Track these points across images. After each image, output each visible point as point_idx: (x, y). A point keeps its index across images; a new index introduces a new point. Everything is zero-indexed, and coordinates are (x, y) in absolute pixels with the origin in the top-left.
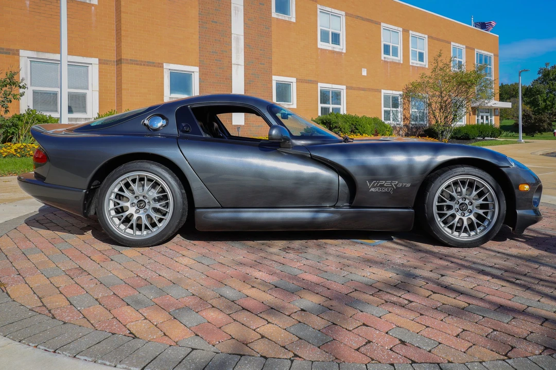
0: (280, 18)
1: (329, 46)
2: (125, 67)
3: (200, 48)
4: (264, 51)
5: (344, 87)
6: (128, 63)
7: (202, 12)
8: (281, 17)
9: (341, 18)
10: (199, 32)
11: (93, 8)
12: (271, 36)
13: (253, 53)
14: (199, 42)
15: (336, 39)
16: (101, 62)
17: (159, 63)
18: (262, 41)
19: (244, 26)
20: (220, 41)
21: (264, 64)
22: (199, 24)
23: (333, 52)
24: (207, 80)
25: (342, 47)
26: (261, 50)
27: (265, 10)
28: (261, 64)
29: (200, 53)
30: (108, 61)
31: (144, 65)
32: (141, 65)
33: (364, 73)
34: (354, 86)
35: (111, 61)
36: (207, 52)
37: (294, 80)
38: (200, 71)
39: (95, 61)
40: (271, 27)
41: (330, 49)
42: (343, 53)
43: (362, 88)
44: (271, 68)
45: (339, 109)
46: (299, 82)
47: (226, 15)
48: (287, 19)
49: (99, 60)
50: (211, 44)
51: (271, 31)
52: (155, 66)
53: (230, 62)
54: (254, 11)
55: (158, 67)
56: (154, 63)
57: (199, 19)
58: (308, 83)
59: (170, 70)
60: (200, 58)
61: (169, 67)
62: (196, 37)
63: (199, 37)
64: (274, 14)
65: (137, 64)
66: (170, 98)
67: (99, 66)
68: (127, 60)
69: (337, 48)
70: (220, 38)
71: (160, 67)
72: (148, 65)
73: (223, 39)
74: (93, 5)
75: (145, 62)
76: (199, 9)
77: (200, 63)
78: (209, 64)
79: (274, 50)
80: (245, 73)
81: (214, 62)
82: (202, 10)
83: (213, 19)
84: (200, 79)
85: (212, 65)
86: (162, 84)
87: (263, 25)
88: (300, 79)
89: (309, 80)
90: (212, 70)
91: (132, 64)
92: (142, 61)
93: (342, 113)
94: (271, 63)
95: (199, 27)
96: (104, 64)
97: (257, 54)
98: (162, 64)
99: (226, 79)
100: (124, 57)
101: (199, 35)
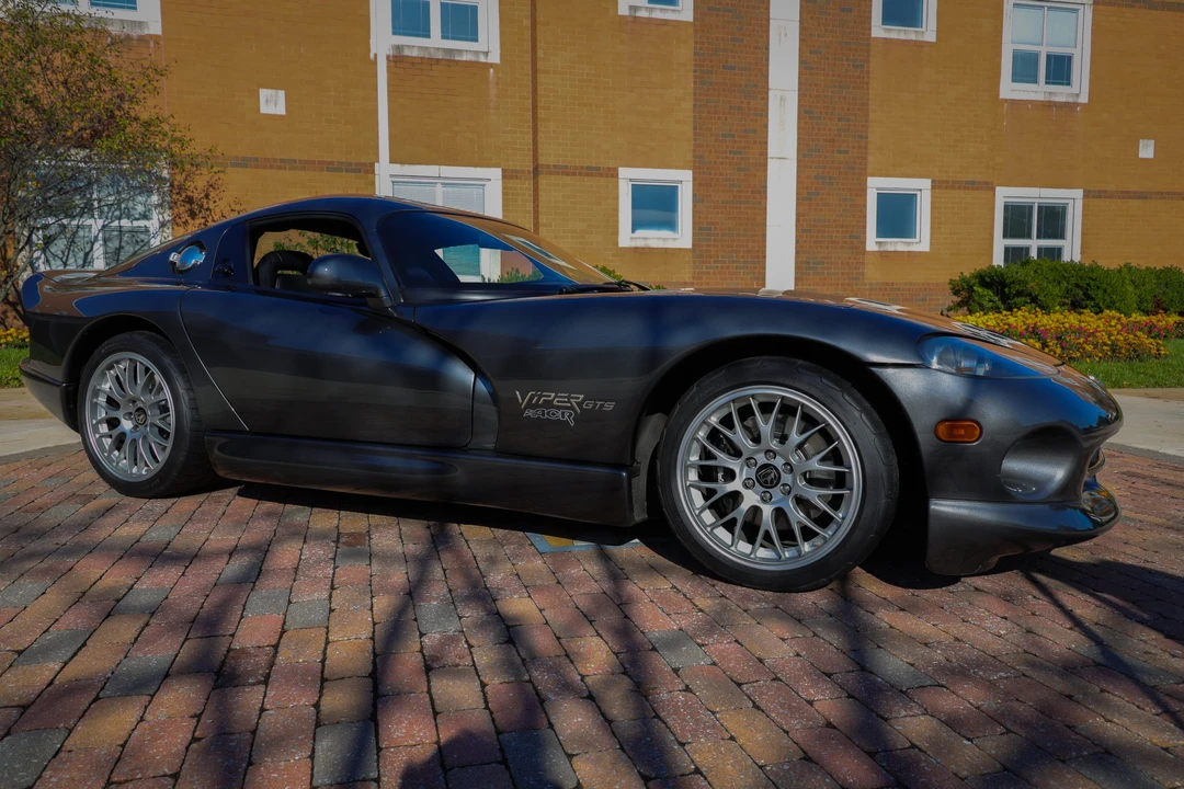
0: (894, 36)
1: (1037, 91)
2: (543, 180)
3: (695, 128)
4: (848, 120)
5: (1078, 193)
6: (550, 173)
7: (701, 49)
8: (898, 33)
9: (1081, 13)
10: (695, 94)
11: (492, 70)
12: (868, 83)
13: (819, 129)
14: (695, 117)
15: (1060, 69)
16: (507, 176)
17: (609, 169)
18: (845, 98)
19: (800, 67)
20: (740, 108)
21: (847, 152)
22: (695, 77)
23: (1048, 106)
24: (710, 196)
25: (1079, 88)
26: (840, 120)
27: (855, 22)
28: (840, 152)
29: (695, 140)
30: (517, 171)
31: (580, 174)
32: (574, 174)
33: (1147, 150)
34: (1111, 187)
35: (523, 172)
36: (712, 135)
37: (926, 184)
38: (694, 179)
39: (495, 174)
40: (868, 61)
41: (1040, 97)
42: (1078, 104)
43: (1134, 192)
44: (866, 158)
45: (1058, 252)
46: (940, 187)
47: (756, 48)
48: (913, 37)
49: (503, 171)
50: (719, 119)
51: (868, 72)
52: (601, 175)
53: (764, 154)
54: (826, 30)
55: (607, 176)
56: (599, 168)
57: (695, 65)
58: (965, 188)
59: (630, 180)
60: (694, 151)
61: (628, 176)
62: (688, 105)
63: (695, 106)
64: (878, 30)
65: (567, 174)
66: (632, 238)
67: (503, 183)
68: (548, 166)
69: (1061, 94)
70: (742, 102)
71: (612, 176)
72: (587, 175)
73: (749, 103)
74: (491, 65)
75: (582, 168)
76: (696, 42)
77: (694, 162)
78: (715, 162)
79: (872, 116)
80: (798, 177)
81: (726, 158)
82: (703, 43)
83: (727, 62)
84: (694, 195)
85: (722, 163)
86: (616, 210)
87: (847, 60)
88: (943, 182)
89: (967, 182)
90: (721, 174)
91: (558, 173)
92: (576, 168)
93: (1066, 258)
94: (866, 148)
95: (695, 83)
96: (511, 177)
97: (830, 130)
98: (616, 170)
99: (753, 192)
100: (543, 160)
101: (695, 100)
